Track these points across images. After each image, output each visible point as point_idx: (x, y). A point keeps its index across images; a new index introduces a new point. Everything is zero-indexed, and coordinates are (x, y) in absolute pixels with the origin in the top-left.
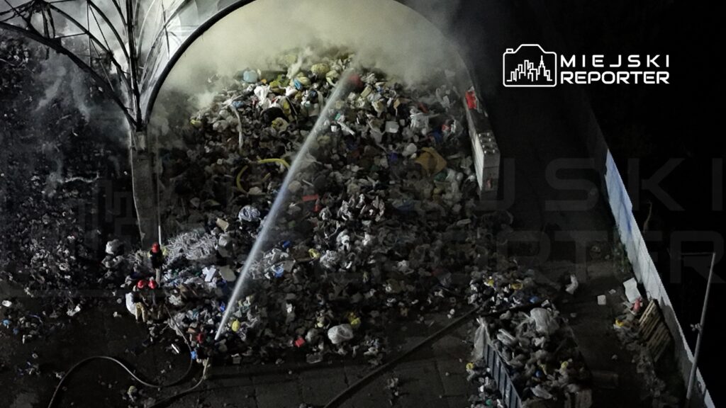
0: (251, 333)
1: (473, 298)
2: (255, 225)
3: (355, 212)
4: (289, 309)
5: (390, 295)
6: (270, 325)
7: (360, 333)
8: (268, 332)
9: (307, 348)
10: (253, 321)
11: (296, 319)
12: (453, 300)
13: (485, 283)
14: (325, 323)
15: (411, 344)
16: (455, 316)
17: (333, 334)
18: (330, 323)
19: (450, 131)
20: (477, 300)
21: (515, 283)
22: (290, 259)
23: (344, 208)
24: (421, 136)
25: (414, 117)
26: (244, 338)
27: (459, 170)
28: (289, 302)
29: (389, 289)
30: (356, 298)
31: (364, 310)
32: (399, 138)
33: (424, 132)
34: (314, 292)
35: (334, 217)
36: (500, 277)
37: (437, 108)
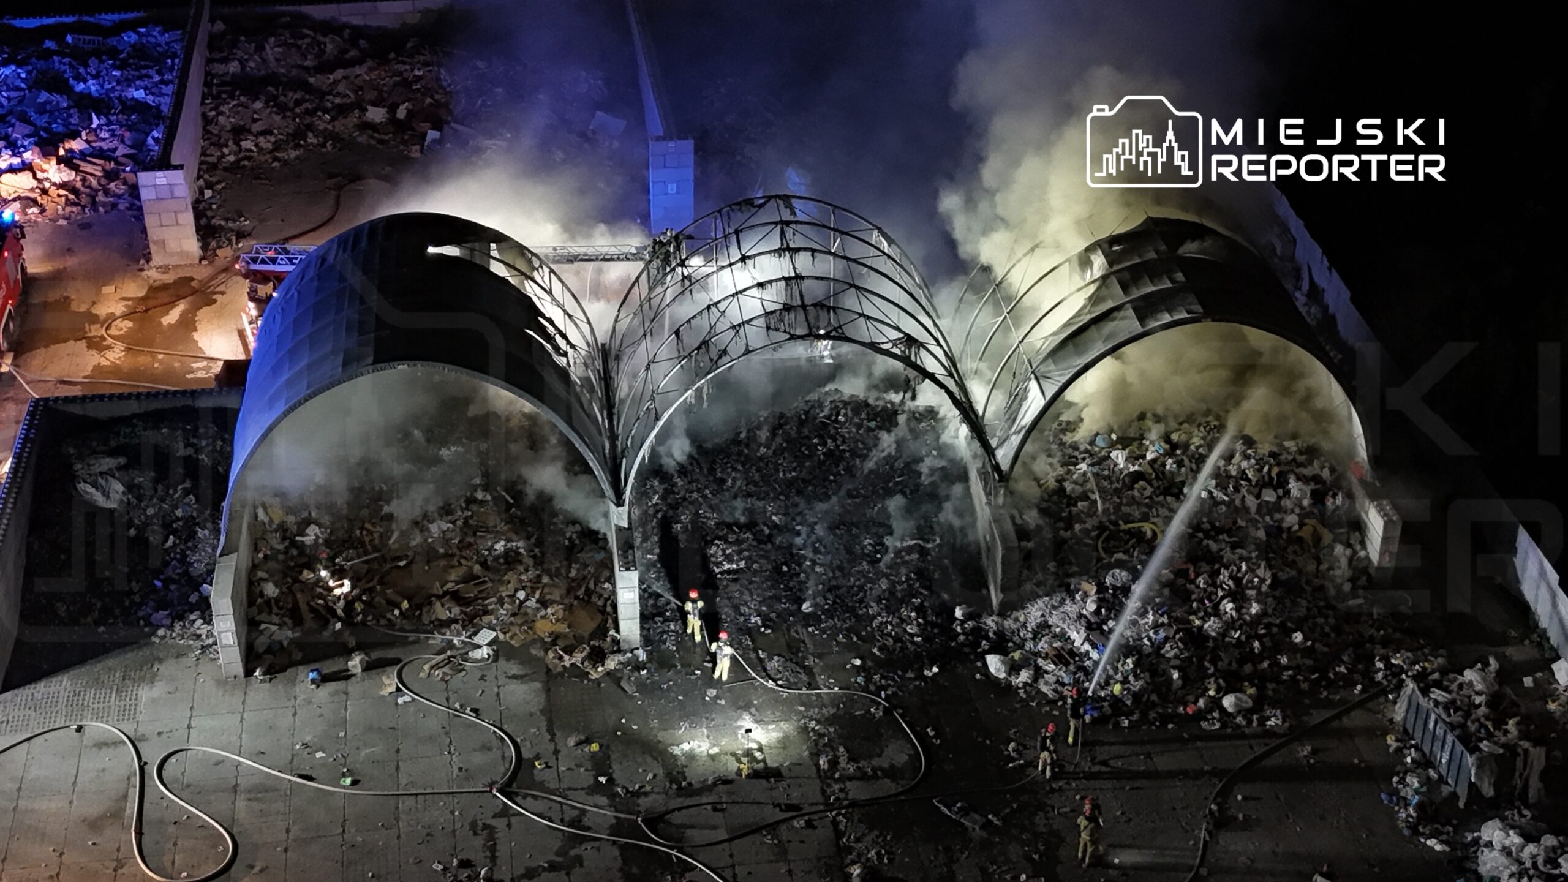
0: (1136, 696)
1: (1380, 675)
2: (1126, 591)
3: (1237, 581)
4: (1176, 675)
5: (1287, 668)
6: (1156, 689)
7: (1260, 702)
8: (1154, 697)
9: (1200, 715)
10: (1136, 685)
11: (1183, 687)
12: (1356, 676)
13: (1393, 661)
14: (1218, 691)
15: (1317, 717)
16: (1362, 691)
17: (1228, 702)
18: (1222, 691)
19: (1334, 503)
20: (1385, 677)
21: (1427, 660)
22: (1170, 625)
23: (1224, 575)
24: (1302, 508)
25: (1294, 486)
26: (1129, 703)
27: (1349, 545)
28: (1174, 668)
29: (1284, 660)
30: (1248, 668)
31: (1260, 680)
32: (1276, 507)
33: (1306, 503)
34: (1201, 660)
35: (1214, 585)
36: (1409, 654)
37: (1316, 479)
